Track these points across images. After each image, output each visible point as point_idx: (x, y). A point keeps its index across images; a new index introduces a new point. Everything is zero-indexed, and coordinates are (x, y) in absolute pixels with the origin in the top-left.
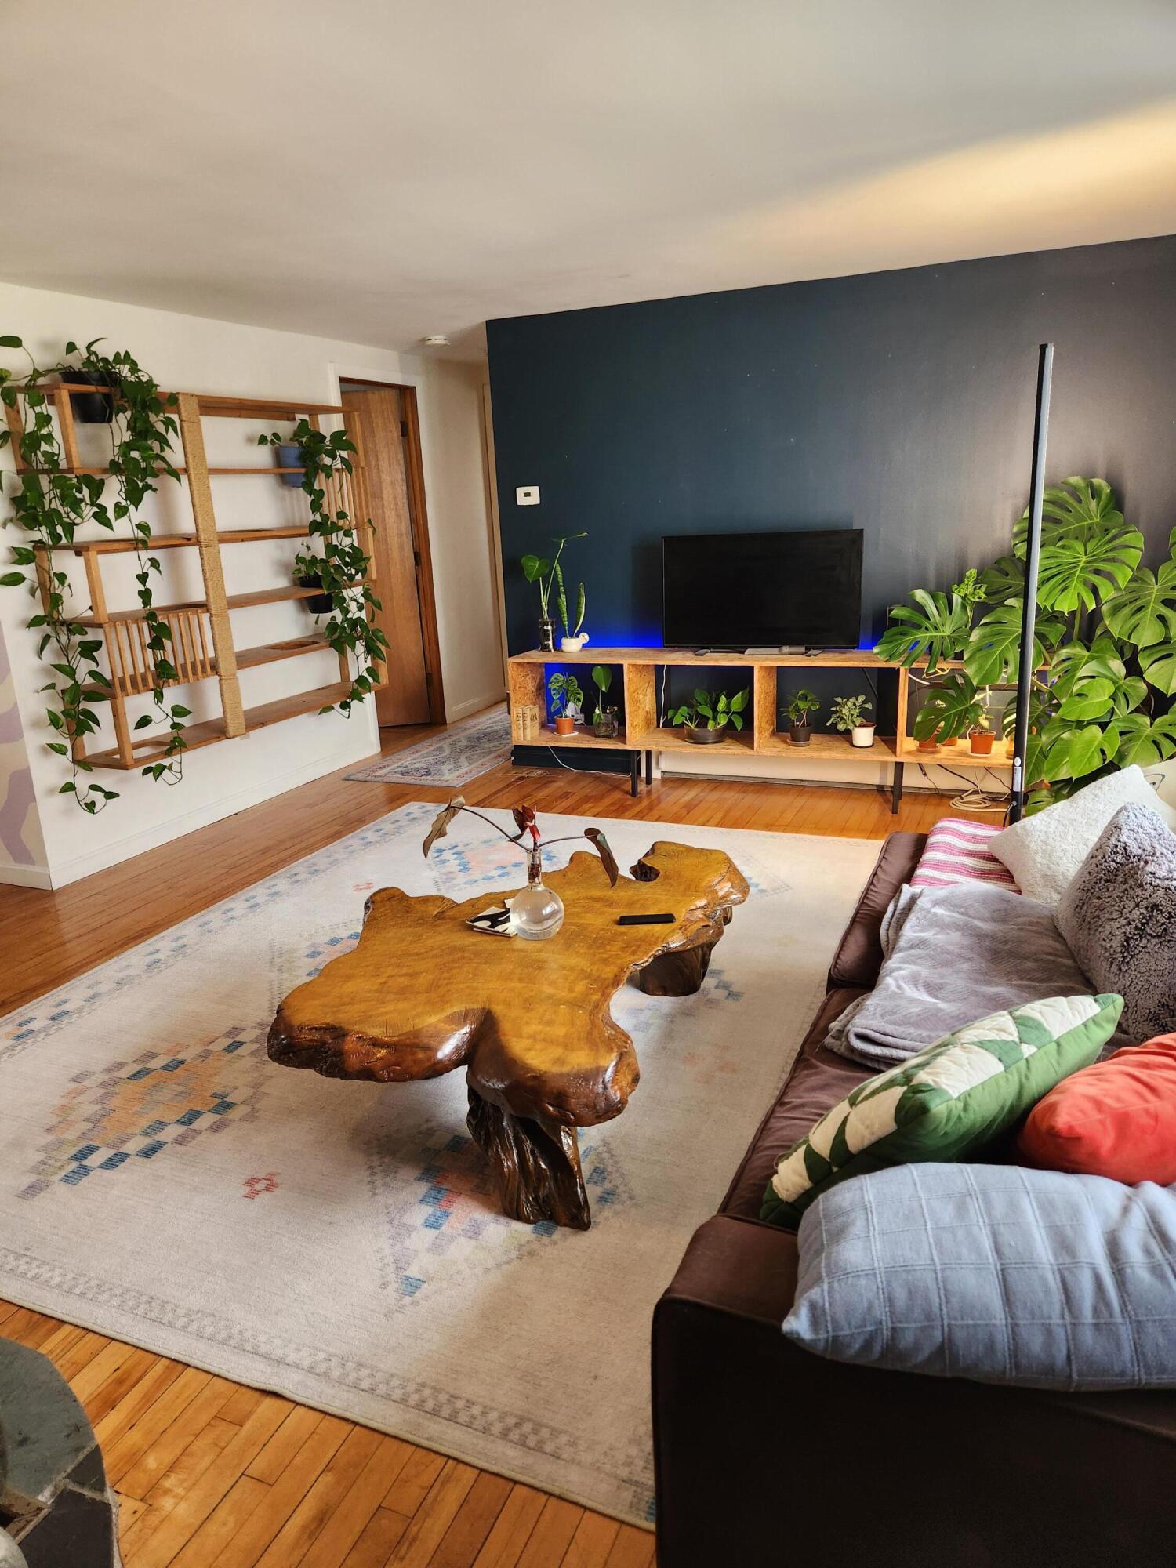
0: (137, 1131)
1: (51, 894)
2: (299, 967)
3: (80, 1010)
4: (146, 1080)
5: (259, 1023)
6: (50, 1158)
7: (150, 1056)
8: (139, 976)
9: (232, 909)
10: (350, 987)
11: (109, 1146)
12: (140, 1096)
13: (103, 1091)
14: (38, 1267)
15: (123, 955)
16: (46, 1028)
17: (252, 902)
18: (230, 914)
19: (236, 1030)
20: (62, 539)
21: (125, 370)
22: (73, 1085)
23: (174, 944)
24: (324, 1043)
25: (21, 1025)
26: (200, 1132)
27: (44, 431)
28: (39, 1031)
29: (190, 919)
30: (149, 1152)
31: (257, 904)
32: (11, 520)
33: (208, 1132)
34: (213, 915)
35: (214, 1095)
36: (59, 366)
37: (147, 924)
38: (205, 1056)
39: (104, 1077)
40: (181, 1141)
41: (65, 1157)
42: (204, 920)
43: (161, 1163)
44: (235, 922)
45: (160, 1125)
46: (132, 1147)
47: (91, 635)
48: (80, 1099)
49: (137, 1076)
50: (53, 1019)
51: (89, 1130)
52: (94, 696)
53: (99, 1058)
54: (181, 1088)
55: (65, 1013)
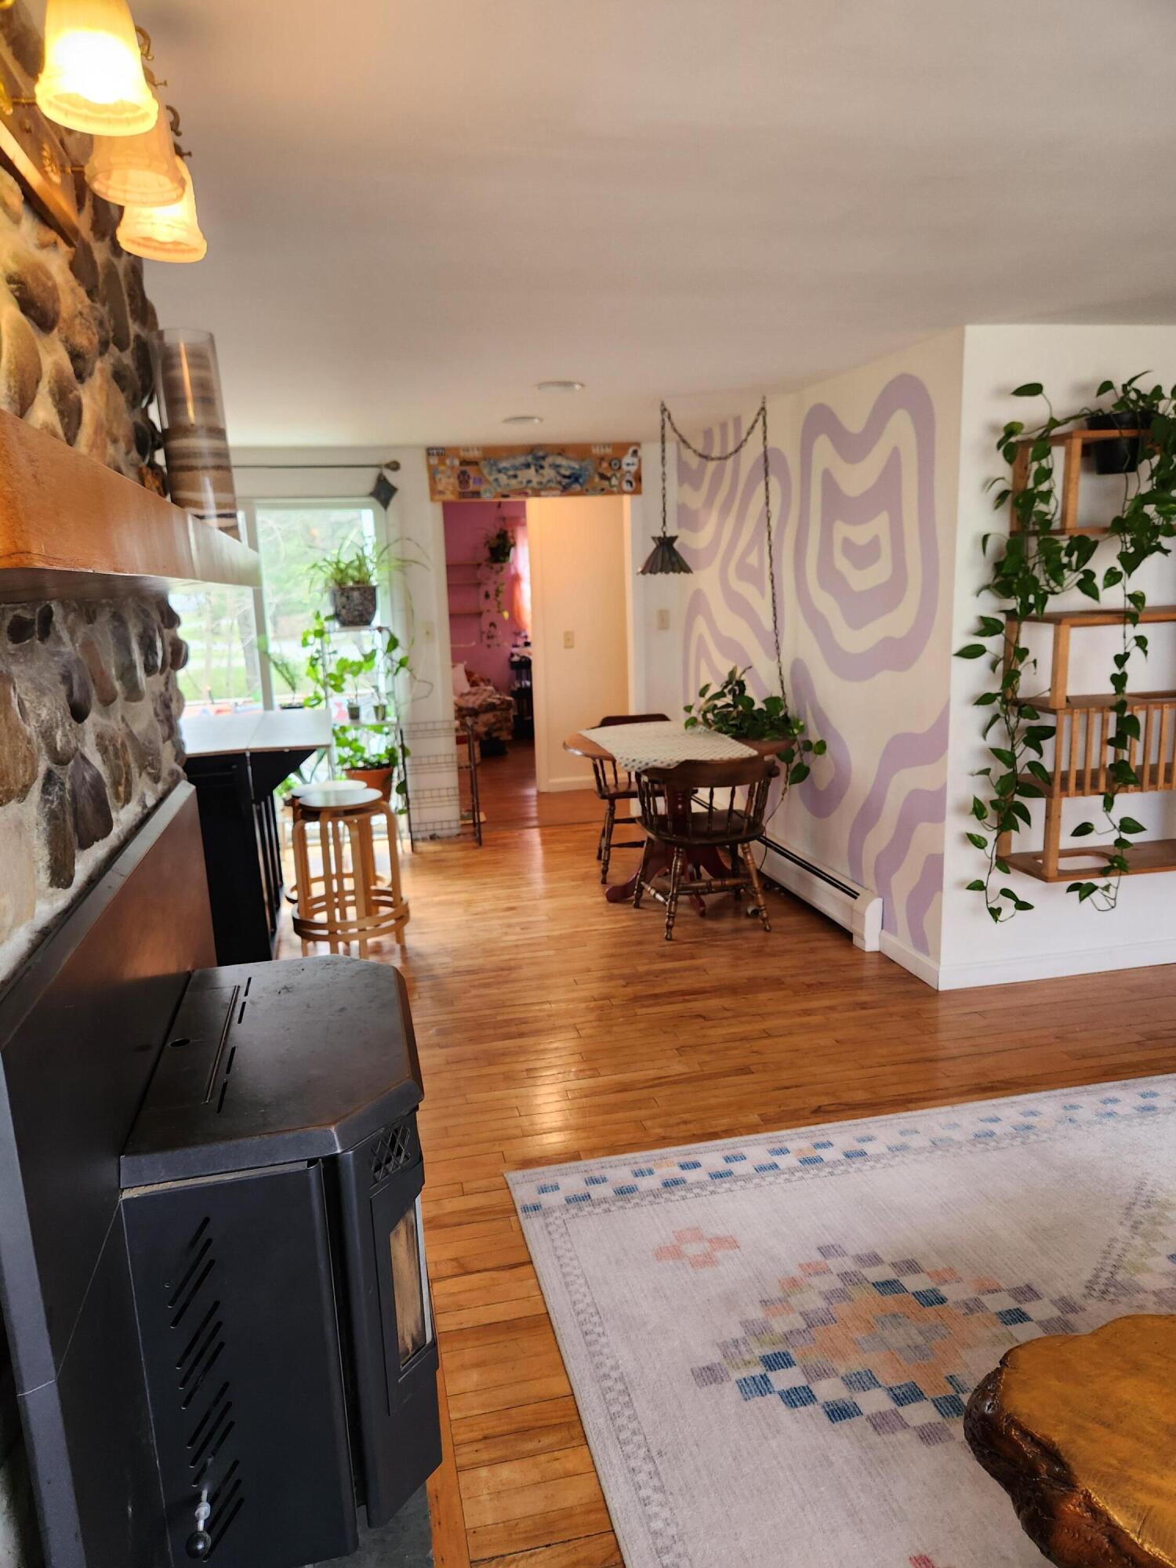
0: (842, 1371)
1: (936, 993)
3: (878, 1158)
4: (890, 1300)
5: (1062, 1299)
6: (745, 1343)
7: (912, 1267)
8: (960, 1145)
9: (1115, 1101)
11: (806, 1372)
12: (872, 1320)
13: (839, 1284)
14: (655, 1489)
15: (959, 1107)
16: (836, 1164)
17: (1149, 1101)
18: (1110, 1107)
19: (1028, 1292)
20: (1031, 612)
22: (818, 1257)
23: (1022, 1119)
25: (817, 1146)
26: (905, 1426)
27: (1044, 487)
28: (827, 1165)
29: (1058, 1092)
30: (839, 1412)
31: (1153, 1108)
32: (987, 587)
33: (915, 1433)
34: (1087, 1099)
35: (951, 1379)
36: (1086, 411)
37: (1007, 1075)
38: (972, 1307)
39: (849, 1265)
40: (880, 1423)
41: (758, 1352)
42: (1072, 1100)
43: (841, 1441)
44: (1111, 1122)
45: (864, 1380)
46: (828, 1390)
48: (815, 1281)
49: (888, 1287)
50: (847, 1155)
51: (799, 1332)
52: (1032, 792)
53: (862, 1237)
54: (920, 1340)
55: (862, 1154)
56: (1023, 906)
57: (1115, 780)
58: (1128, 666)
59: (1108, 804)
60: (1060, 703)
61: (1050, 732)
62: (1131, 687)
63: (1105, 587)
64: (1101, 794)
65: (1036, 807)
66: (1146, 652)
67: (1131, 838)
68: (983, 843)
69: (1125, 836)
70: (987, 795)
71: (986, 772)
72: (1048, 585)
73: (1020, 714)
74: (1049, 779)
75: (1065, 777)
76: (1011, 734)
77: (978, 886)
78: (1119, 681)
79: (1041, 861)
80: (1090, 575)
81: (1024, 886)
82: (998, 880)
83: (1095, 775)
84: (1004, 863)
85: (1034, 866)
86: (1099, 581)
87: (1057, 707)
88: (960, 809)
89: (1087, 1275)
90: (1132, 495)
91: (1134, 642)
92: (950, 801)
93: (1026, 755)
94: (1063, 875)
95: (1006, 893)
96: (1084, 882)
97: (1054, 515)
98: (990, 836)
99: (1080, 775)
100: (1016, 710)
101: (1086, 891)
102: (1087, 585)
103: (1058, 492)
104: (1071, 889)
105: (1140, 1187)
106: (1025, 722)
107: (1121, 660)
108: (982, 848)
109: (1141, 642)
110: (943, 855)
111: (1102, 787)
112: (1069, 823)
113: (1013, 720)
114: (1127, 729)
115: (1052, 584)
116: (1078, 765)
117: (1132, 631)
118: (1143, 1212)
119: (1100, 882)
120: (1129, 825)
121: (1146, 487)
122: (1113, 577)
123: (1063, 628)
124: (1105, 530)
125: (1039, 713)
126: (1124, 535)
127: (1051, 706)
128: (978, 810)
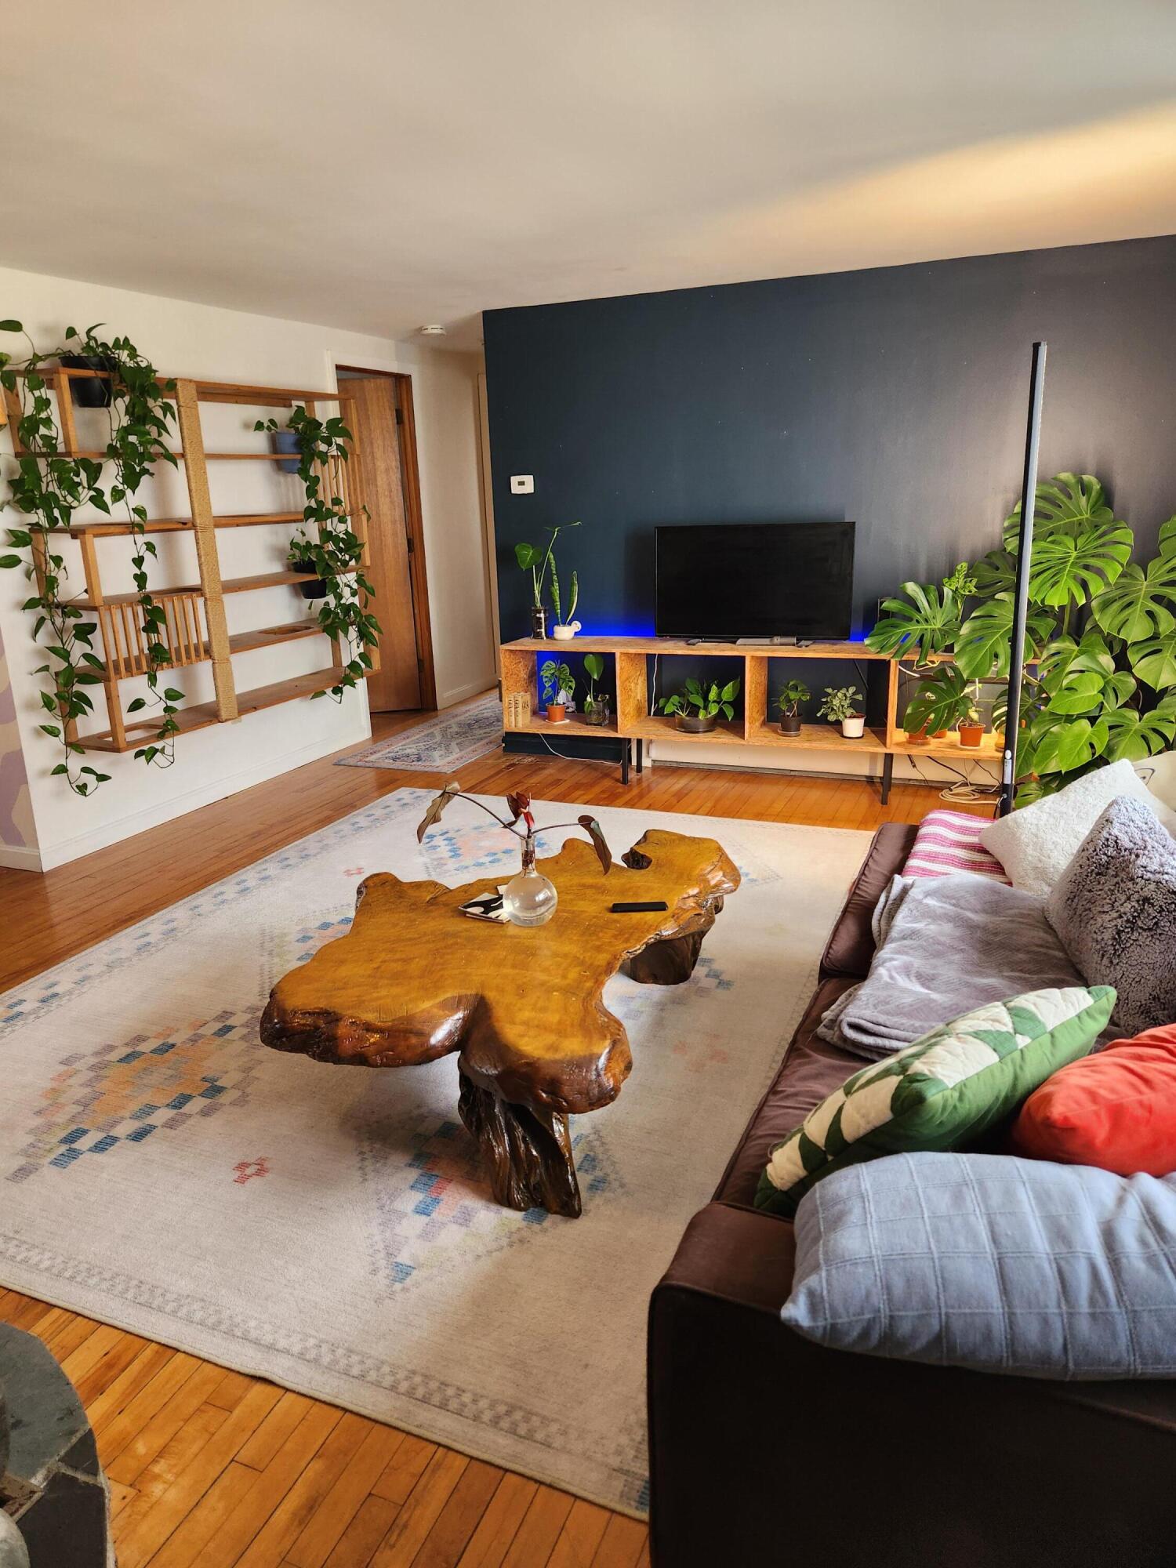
0: (128, 1115)
1: (39, 876)
2: (290, 952)
3: (70, 993)
4: (135, 1063)
5: (249, 1008)
6: (40, 1141)
7: (140, 1039)
8: (129, 959)
9: (222, 893)
10: (344, 971)
11: (99, 1129)
12: (130, 1079)
13: (92, 1074)
14: (28, 1250)
15: (113, 939)
16: (35, 1011)
17: (242, 886)
18: (220, 898)
19: (226, 1014)
20: (59, 521)
21: (124, 356)
22: (64, 1068)
23: (165, 927)
24: (317, 1028)
25: (11, 1007)
26: (190, 1116)
27: (43, 415)
28: (30, 1014)
29: (181, 902)
30: (139, 1136)
31: (248, 888)
32: (8, 503)
33: (198, 1117)
34: (203, 899)
35: (204, 1079)
36: (59, 351)
37: (136, 907)
38: (194, 1040)
39: (93, 1060)
40: (171, 1124)
41: (55, 1140)
42: (194, 903)
43: (151, 1146)
44: (226, 906)
45: (150, 1109)
46: (123, 1129)
47: (86, 618)
48: (71, 1081)
49: (127, 1059)
50: (43, 1001)
51: (79, 1113)
52: (87, 679)
53: (89, 1042)
54: (170, 1072)
55: (55, 995)
56: (102, 778)
57: (152, 660)
58: (144, 568)
59: (153, 680)
60: (98, 602)
61: (92, 628)
62: (150, 587)
63: (113, 502)
64: (146, 673)
65: (95, 693)
66: (156, 556)
67: (178, 705)
68: (56, 731)
69: (170, 703)
70: (52, 690)
71: (46, 668)
72: (65, 501)
73: (65, 615)
74: (103, 667)
75: (116, 664)
76: (59, 632)
77: (61, 770)
78: (141, 579)
79: (110, 739)
80: (100, 493)
81: (100, 762)
82: (75, 763)
83: (138, 660)
84: (77, 745)
85: (107, 744)
86: (107, 498)
87: (97, 605)
88: (30, 706)
89: (256, 990)
90: (115, 427)
91: (145, 547)
92: (18, 701)
93: (78, 649)
94: (131, 745)
95: (85, 770)
96: (145, 748)
97: (56, 439)
98: (60, 725)
99: (127, 662)
100: (59, 611)
101: (151, 754)
102: (98, 500)
103: (56, 419)
104: (138, 755)
105: (263, 933)
106: (72, 621)
107: (139, 561)
108: (57, 736)
109: (150, 547)
110: (21, 749)
111: (145, 669)
112: (125, 703)
113: (59, 621)
114: (154, 619)
115: (70, 499)
116: (124, 654)
117: (141, 539)
118: (271, 944)
119: (158, 745)
120: (171, 695)
121: (125, 421)
122: (118, 495)
123: (88, 537)
124: (103, 455)
125: (81, 612)
126: (118, 459)
127: (91, 605)
128: (48, 703)
